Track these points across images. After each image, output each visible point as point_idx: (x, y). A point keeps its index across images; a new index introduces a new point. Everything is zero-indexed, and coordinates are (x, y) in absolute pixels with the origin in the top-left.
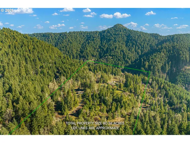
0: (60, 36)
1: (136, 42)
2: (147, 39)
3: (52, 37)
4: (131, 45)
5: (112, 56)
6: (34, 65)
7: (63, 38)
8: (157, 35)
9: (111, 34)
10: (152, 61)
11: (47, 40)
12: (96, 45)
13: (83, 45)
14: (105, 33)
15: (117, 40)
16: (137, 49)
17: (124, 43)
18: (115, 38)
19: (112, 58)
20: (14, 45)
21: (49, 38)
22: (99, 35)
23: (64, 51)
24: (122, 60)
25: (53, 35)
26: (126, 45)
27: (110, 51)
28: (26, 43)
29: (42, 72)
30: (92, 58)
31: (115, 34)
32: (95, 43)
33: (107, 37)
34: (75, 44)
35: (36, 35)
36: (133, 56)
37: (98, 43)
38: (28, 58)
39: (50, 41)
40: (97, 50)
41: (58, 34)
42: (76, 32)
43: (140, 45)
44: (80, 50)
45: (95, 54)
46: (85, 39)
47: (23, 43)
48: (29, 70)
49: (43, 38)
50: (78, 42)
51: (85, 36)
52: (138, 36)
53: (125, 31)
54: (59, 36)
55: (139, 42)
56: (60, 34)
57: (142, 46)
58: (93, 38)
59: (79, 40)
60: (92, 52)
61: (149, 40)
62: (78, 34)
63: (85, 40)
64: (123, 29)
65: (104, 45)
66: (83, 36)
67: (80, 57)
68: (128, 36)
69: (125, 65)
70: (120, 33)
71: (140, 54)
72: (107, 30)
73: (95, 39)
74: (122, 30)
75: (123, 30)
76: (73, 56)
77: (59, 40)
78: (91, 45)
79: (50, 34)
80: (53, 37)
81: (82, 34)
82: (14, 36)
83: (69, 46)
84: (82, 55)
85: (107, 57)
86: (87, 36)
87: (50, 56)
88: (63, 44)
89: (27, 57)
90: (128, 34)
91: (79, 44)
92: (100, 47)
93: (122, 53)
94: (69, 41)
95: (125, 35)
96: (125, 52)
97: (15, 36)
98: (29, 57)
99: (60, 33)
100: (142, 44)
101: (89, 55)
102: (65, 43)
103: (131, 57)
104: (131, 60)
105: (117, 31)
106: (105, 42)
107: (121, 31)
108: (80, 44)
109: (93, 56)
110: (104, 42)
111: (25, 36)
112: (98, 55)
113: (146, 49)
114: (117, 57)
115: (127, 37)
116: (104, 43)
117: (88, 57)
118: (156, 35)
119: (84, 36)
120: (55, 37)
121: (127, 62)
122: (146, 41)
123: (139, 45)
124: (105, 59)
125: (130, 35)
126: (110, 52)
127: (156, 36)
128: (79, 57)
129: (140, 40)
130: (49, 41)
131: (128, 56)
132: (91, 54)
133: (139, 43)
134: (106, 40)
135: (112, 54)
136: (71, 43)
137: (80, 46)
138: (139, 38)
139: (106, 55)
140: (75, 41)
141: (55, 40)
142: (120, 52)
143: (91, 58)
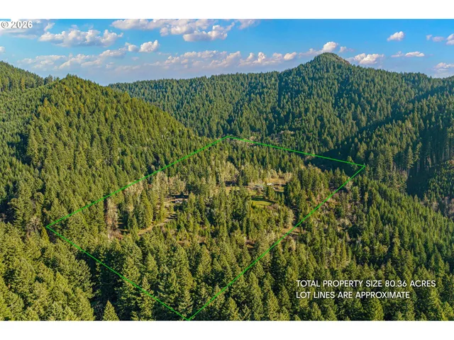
0: (191, 87)
1: (360, 96)
2: (389, 89)
3: (172, 89)
4: (346, 103)
5: (294, 130)
6: (108, 150)
7: (195, 90)
8: (418, 77)
9: (304, 78)
10: (376, 142)
11: (161, 96)
12: (266, 104)
13: (237, 105)
14: (291, 77)
15: (314, 92)
16: (358, 112)
17: (331, 98)
18: (311, 88)
19: (292, 135)
20: (77, 110)
21: (166, 92)
22: (276, 80)
23: (193, 118)
24: (315, 139)
25: (175, 84)
26: (335, 105)
27: (293, 118)
28: (102, 105)
29: (121, 163)
30: (250, 135)
31: (313, 79)
32: (264, 100)
33: (293, 85)
34: (219, 102)
35: (140, 86)
36: (341, 129)
37: (272, 100)
38: (98, 136)
39: (168, 97)
40: (265, 115)
41: (187, 81)
42: (225, 76)
43: (369, 103)
44: (228, 118)
45: (258, 126)
46: (244, 91)
47: (97, 106)
48: (94, 157)
49: (154, 91)
50: (228, 99)
51: (245, 85)
52: (367, 81)
53: (337, 71)
54: (188, 86)
55: (366, 95)
56: (191, 82)
57: (373, 106)
58: (263, 87)
59: (231, 95)
60: (251, 121)
61: (395, 90)
62: (231, 80)
63: (244, 94)
64: (334, 65)
65: (283, 105)
66: (242, 84)
67: (226, 132)
68: (345, 82)
69: (319, 150)
70: (326, 76)
71: (363, 124)
72: (296, 69)
73: (265, 90)
74: (332, 67)
75: (334, 68)
76: (210, 130)
77: (186, 94)
78: (255, 105)
79: (169, 83)
80: (175, 88)
81: (238, 79)
82: (81, 93)
83: (206, 107)
84: (229, 127)
85: (282, 132)
86: (250, 83)
87: (148, 131)
88: (192, 104)
89: (95, 133)
90: (344, 77)
91: (228, 103)
92: (273, 109)
93: (319, 123)
94: (207, 96)
95: (338, 79)
96: (325, 120)
97: (84, 93)
98: (100, 134)
99: (191, 80)
100: (374, 101)
101: (244, 129)
102: (198, 103)
103: (337, 131)
104: (335, 139)
105: (318, 70)
106: (287, 96)
107: (328, 71)
108: (230, 103)
109: (253, 129)
110: (284, 98)
111: (104, 92)
112: (265, 127)
113: (380, 112)
114: (304, 132)
115: (342, 83)
116: (285, 101)
117: (241, 132)
118: (416, 78)
119: (243, 86)
120: (180, 88)
121: (325, 143)
122: (385, 93)
123: (365, 102)
124: (276, 136)
125: (348, 80)
126: (293, 121)
127: (414, 80)
128: (222, 132)
129: (371, 91)
130: (165, 98)
131: (331, 131)
132: (250, 126)
133: (367, 97)
134: (289, 94)
135: (297, 124)
136: (210, 103)
137: (231, 108)
138: (368, 86)
139: (281, 127)
140: (221, 96)
141: (178, 95)
142: (316, 120)
143: (248, 134)
